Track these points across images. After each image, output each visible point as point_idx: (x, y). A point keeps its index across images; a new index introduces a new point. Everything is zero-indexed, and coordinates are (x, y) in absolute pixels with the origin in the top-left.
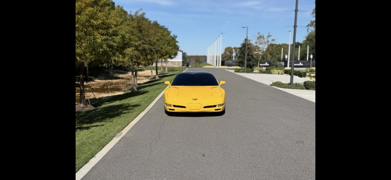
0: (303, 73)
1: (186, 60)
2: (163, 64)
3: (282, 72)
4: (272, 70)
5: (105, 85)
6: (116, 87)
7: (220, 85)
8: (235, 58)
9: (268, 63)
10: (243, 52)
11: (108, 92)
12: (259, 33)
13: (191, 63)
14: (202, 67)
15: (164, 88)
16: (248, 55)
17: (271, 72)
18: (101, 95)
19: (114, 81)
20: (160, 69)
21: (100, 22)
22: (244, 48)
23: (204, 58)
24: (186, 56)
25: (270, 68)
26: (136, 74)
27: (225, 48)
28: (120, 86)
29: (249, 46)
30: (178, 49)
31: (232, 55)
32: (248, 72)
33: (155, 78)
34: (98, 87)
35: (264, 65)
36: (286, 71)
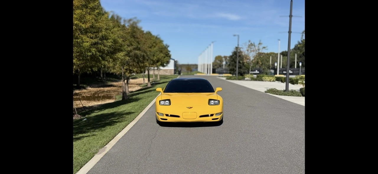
0: (295, 80)
1: (178, 68)
2: (155, 72)
3: (273, 79)
4: (263, 78)
5: (96, 93)
6: (108, 95)
7: (216, 92)
8: (225, 66)
9: (258, 71)
10: (234, 60)
11: (99, 100)
12: (249, 41)
13: (182, 71)
14: (193, 75)
15: (156, 96)
16: (239, 62)
17: (262, 79)
18: (91, 103)
19: (106, 89)
20: (152, 77)
21: (88, 25)
22: (235, 55)
23: (195, 67)
24: (178, 65)
25: (261, 75)
26: (127, 82)
27: (215, 57)
28: (112, 94)
29: (240, 54)
30: (170, 57)
31: (222, 63)
32: (239, 79)
33: (147, 85)
34: (89, 95)
35: (254, 72)
36: (278, 78)
